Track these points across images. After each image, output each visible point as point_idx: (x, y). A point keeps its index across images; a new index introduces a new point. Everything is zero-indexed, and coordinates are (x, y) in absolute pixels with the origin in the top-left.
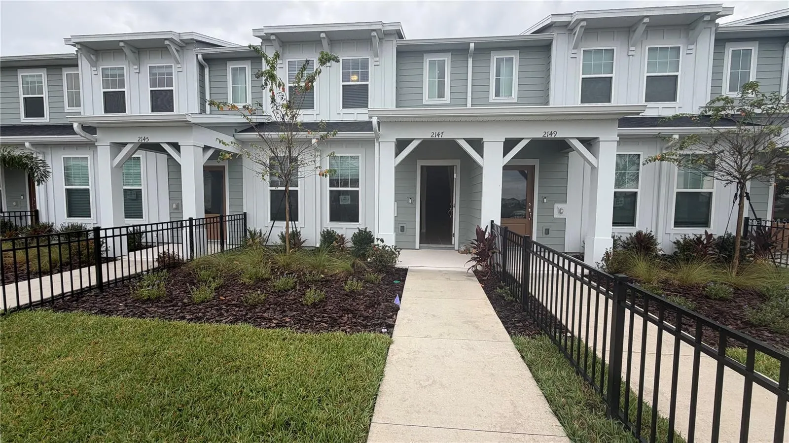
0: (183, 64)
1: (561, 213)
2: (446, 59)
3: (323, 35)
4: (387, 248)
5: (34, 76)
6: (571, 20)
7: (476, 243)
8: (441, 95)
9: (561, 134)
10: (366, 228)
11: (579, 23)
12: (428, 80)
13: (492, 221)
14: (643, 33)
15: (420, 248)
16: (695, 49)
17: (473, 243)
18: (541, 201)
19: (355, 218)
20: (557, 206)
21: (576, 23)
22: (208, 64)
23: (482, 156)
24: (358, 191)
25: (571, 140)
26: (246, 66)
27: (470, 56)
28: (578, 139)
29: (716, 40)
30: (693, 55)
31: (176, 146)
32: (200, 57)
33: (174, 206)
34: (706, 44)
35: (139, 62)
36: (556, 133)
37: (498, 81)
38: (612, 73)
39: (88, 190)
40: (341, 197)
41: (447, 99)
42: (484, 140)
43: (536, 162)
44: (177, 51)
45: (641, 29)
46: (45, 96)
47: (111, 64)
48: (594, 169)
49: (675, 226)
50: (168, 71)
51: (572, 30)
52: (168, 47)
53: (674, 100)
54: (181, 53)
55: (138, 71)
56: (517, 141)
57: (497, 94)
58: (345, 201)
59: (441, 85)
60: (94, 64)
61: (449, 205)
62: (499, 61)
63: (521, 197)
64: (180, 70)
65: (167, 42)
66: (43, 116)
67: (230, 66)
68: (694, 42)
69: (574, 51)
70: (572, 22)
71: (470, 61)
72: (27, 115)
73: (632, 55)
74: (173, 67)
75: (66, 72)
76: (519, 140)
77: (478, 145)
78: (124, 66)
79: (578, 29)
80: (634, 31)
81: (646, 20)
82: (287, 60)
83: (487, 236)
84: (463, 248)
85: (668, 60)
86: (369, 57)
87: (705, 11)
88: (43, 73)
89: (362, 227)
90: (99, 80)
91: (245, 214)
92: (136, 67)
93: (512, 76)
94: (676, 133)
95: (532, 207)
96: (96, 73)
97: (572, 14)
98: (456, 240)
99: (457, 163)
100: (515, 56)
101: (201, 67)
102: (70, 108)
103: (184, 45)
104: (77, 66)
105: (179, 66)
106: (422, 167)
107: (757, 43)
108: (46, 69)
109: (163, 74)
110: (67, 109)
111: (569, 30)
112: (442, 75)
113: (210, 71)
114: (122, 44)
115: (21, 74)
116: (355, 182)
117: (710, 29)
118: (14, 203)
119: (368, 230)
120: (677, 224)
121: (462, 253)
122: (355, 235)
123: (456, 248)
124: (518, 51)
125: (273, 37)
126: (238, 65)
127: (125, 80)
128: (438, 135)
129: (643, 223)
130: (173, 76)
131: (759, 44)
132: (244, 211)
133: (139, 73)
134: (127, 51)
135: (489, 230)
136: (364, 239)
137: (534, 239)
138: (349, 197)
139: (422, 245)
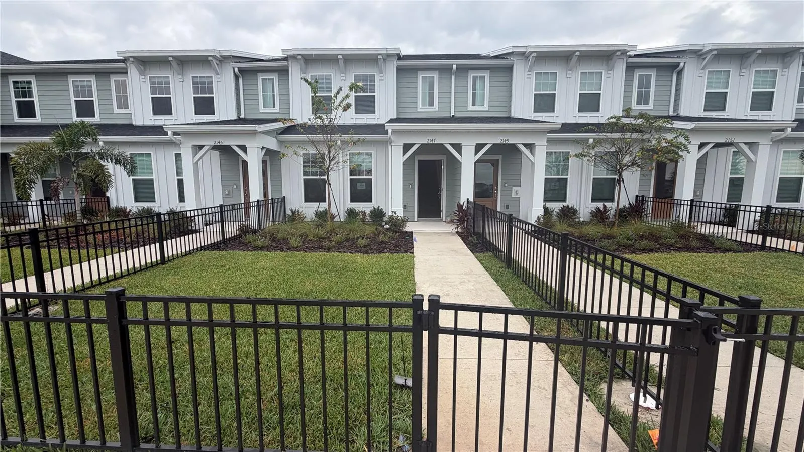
0: (222, 74)
1: (517, 194)
2: (435, 76)
3: (340, 57)
4: (399, 218)
5: (84, 81)
6: (525, 51)
7: (458, 213)
8: (431, 104)
9: (512, 141)
10: (379, 206)
11: (531, 54)
12: (421, 91)
13: (468, 199)
14: (577, 61)
15: (418, 221)
16: (612, 74)
17: (455, 213)
18: (503, 186)
19: (369, 199)
20: (514, 189)
21: (530, 53)
22: (242, 75)
23: (461, 155)
24: (371, 179)
25: (518, 145)
26: (274, 77)
27: (453, 74)
28: (523, 144)
29: (627, 67)
30: (611, 79)
31: (244, 148)
32: (236, 70)
33: (227, 192)
34: (620, 71)
35: (182, 72)
36: (508, 140)
37: (474, 94)
38: (555, 90)
39: (152, 180)
40: (359, 184)
41: (435, 107)
42: (462, 145)
43: (500, 157)
44: (217, 64)
45: (575, 59)
46: (95, 99)
47: (159, 74)
48: (533, 164)
49: (592, 202)
50: (209, 80)
51: (527, 57)
52: (211, 62)
53: (598, 111)
54: (219, 66)
55: (182, 80)
56: (484, 145)
57: (474, 104)
58: (361, 187)
59: (431, 96)
60: (142, 73)
61: (438, 189)
62: (475, 79)
63: (489, 182)
64: (220, 80)
65: (210, 58)
66: (94, 116)
67: (261, 77)
68: (611, 68)
69: (529, 73)
70: (527, 52)
71: (453, 78)
72: (78, 116)
73: (570, 77)
74: (213, 77)
75: (113, 79)
76: (485, 145)
77: (458, 147)
78: (170, 76)
79: (531, 57)
80: (571, 60)
81: (578, 53)
82: (310, 75)
83: (464, 207)
84: (449, 220)
85: (594, 81)
86: (376, 74)
87: (616, 48)
88: (92, 79)
89: (376, 206)
90: (147, 87)
91: (284, 197)
92: (181, 77)
93: (484, 90)
94: (591, 137)
95: (497, 190)
96: (144, 81)
97: (526, 46)
98: (443, 214)
99: (444, 158)
100: (487, 75)
101: (236, 77)
102: (119, 110)
103: (223, 59)
104: (126, 73)
105: (218, 77)
106: (418, 161)
107: (655, 70)
108: (95, 76)
109: (204, 83)
110: (116, 111)
111: (525, 57)
112: (431, 88)
113: (243, 80)
114: (170, 59)
115: (71, 79)
116: (369, 172)
117: (622, 60)
118: (71, 192)
119: (380, 208)
120: (593, 200)
121: (448, 223)
122: (371, 212)
123: (444, 220)
124: (489, 71)
125: (300, 57)
126: (268, 76)
127: (171, 87)
128: (432, 141)
129: (571, 201)
130: (214, 85)
131: (657, 71)
132: (283, 195)
133: (182, 82)
134: (174, 64)
135: (466, 204)
136: (378, 214)
137: (499, 210)
138: (364, 184)
139: (419, 219)
